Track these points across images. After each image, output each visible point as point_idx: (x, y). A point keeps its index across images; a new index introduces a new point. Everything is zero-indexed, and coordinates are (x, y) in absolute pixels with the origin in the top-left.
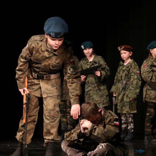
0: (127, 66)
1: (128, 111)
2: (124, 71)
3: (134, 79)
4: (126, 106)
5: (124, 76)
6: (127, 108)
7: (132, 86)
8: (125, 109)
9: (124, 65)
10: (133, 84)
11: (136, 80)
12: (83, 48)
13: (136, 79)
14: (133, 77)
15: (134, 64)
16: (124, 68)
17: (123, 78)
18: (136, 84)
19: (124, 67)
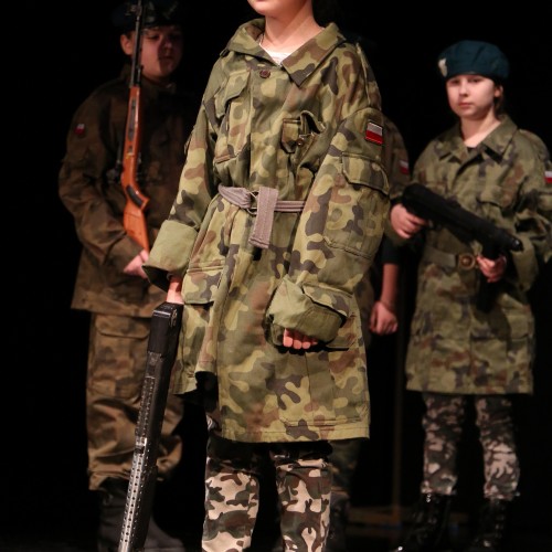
0: (292, 70)
1: (303, 423)
2: (266, 108)
3: (343, 181)
4: (290, 386)
5: (270, 150)
6: (296, 399)
7: (316, 238)
8: (282, 405)
9: (270, 63)
10: (329, 225)
11: (355, 196)
12: (444, 72)
13: (356, 187)
14: (339, 167)
15: (348, 61)
16: (269, 88)
17: (258, 166)
18: (351, 225)
19: (265, 76)
